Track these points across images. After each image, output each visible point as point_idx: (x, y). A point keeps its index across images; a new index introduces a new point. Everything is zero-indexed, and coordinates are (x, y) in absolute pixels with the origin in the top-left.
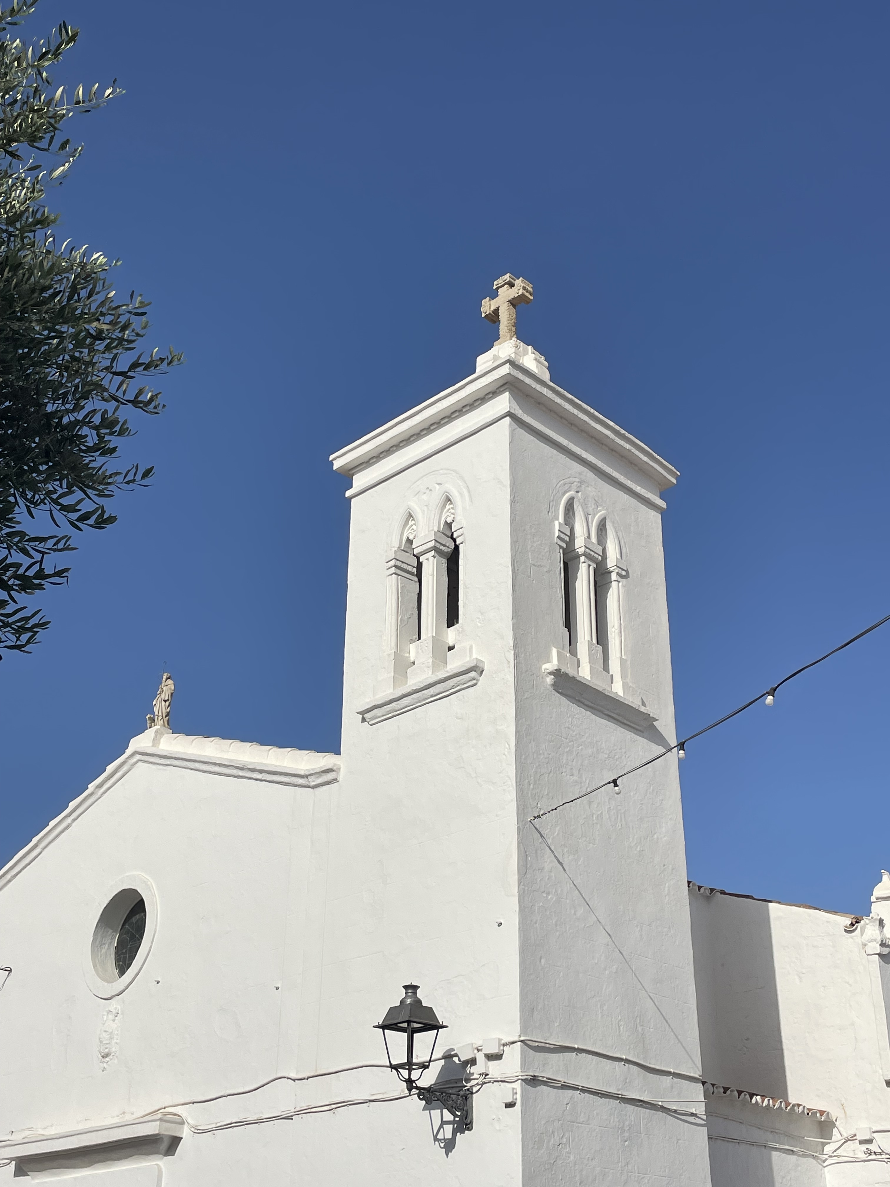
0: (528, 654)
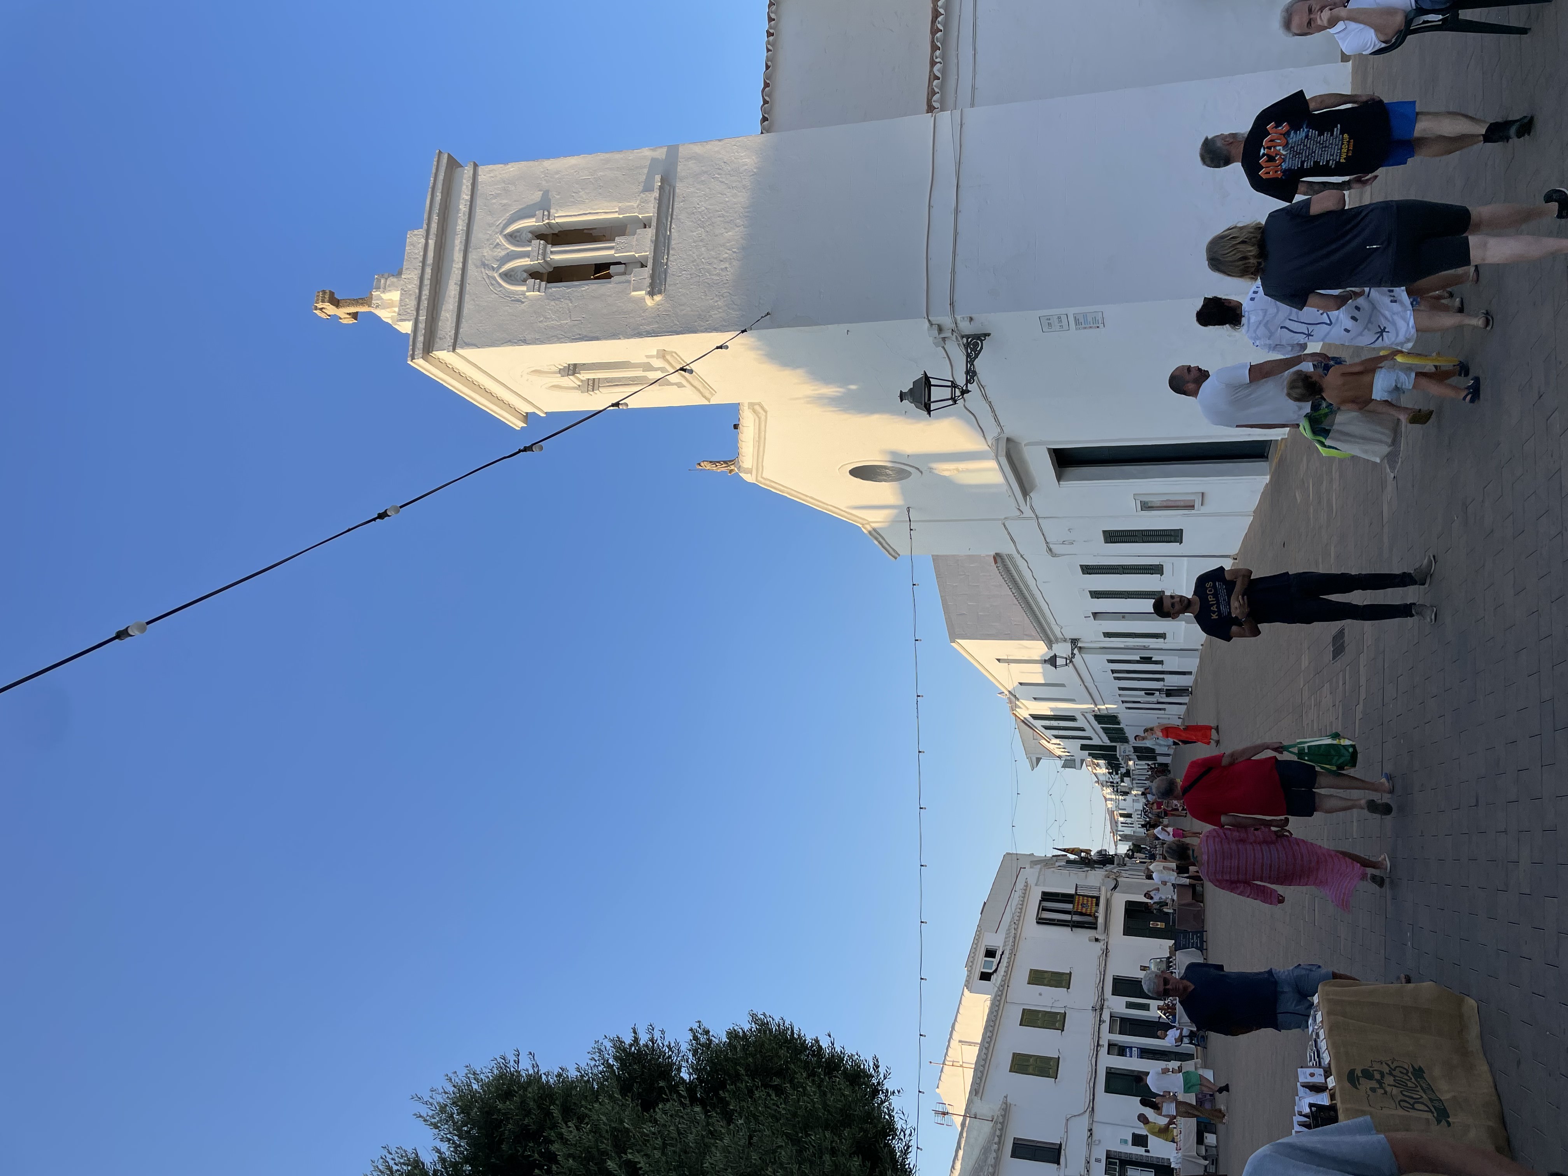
0: (643, 321)
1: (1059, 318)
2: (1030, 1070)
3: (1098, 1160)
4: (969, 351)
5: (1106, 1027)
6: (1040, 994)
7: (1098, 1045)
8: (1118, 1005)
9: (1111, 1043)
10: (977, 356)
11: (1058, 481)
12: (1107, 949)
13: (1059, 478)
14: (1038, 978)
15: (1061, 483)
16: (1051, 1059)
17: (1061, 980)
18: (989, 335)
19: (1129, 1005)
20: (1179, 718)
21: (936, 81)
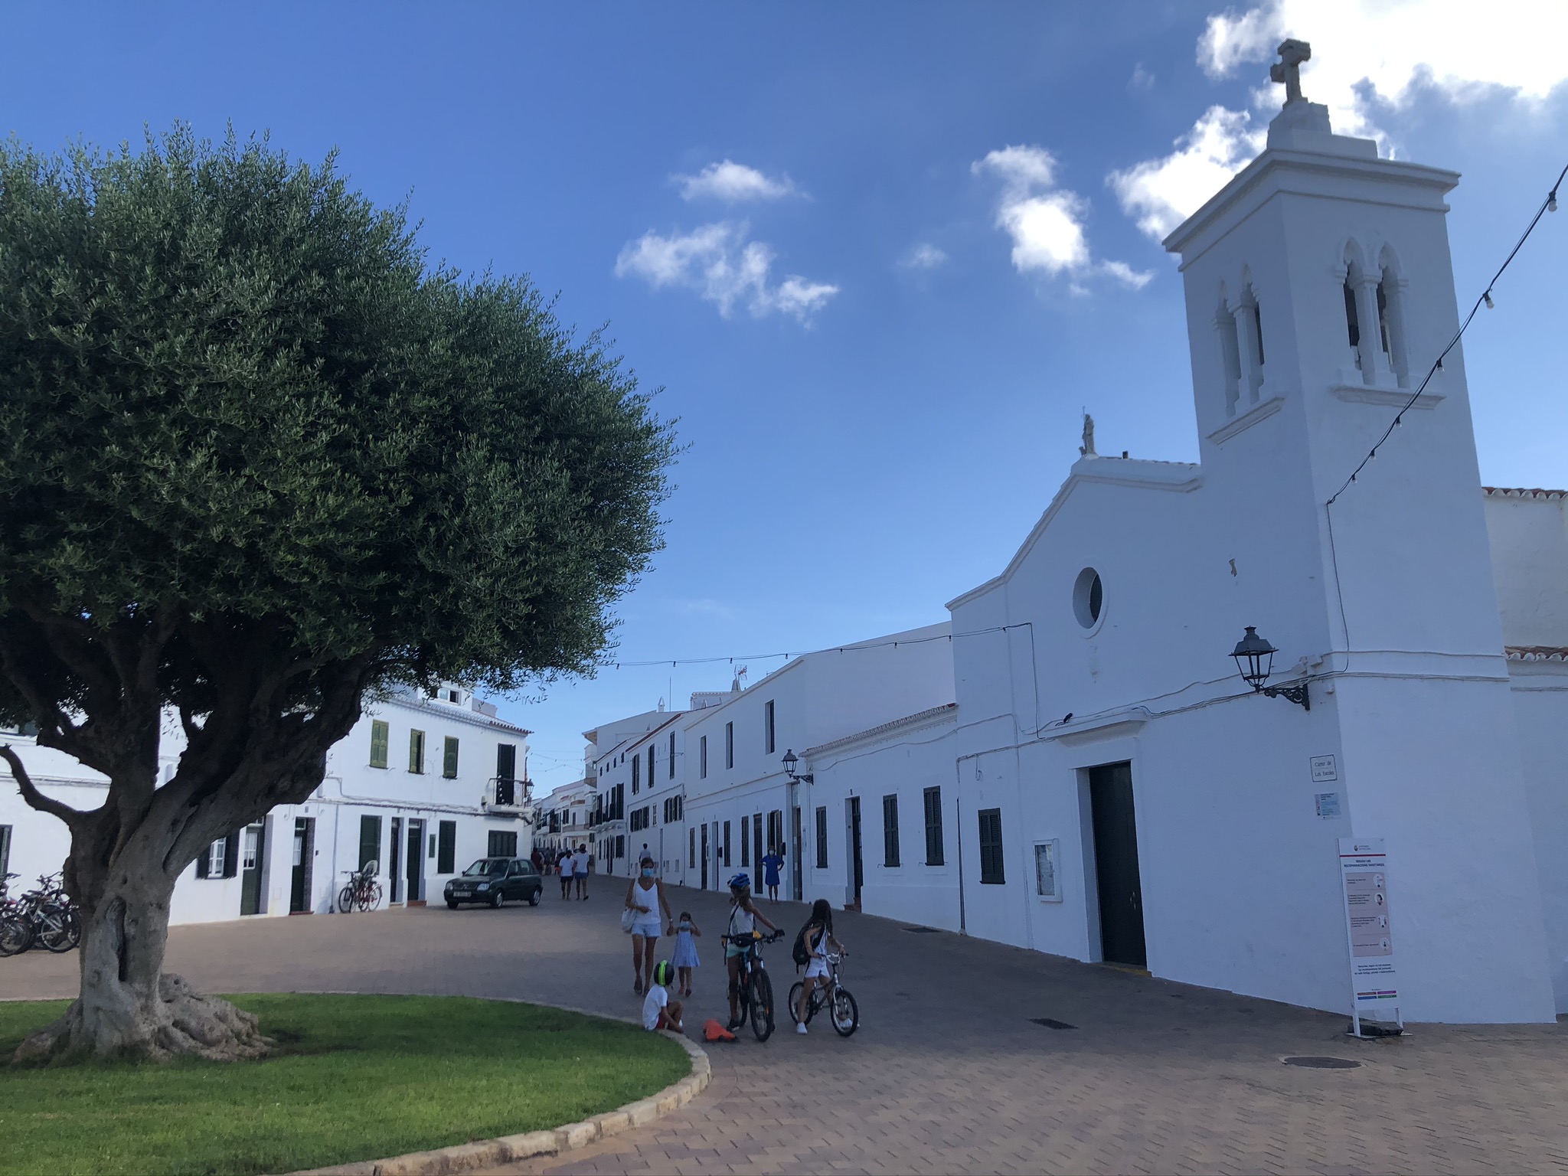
1: (1331, 773)
2: (375, 741)
3: (307, 810)
4: (1293, 691)
5: (414, 815)
6: (437, 749)
7: (399, 808)
8: (432, 829)
9: (401, 822)
10: (1288, 698)
11: (1077, 769)
12: (478, 815)
13: (1079, 770)
14: (452, 745)
15: (1075, 771)
16: (385, 760)
17: (451, 770)
18: (1308, 708)
19: (432, 838)
20: (681, 882)
21: (1519, 655)
